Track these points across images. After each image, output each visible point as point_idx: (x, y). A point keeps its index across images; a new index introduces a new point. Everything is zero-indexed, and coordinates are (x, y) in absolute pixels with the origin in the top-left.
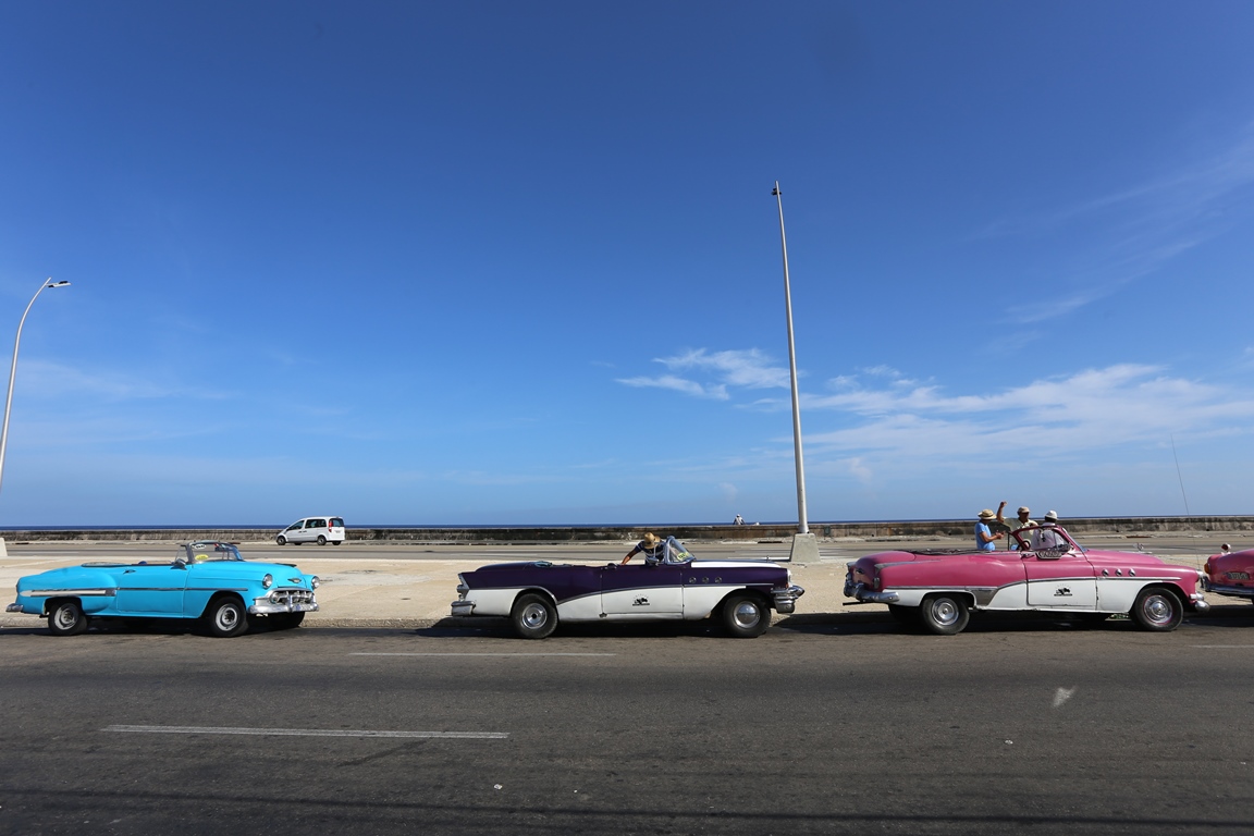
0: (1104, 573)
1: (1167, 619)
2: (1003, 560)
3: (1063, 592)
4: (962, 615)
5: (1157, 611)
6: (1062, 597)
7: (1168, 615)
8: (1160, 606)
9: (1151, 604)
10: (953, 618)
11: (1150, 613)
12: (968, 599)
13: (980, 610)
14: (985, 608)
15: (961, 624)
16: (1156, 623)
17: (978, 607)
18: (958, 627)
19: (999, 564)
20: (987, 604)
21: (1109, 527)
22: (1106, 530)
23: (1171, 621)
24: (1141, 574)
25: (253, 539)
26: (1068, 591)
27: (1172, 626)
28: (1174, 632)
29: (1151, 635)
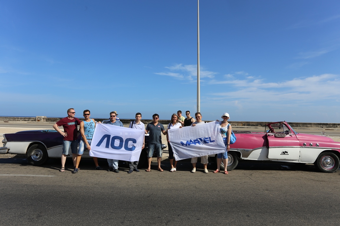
0: (304, 145)
1: (331, 167)
2: (257, 137)
3: (285, 153)
4: (235, 162)
5: (327, 163)
6: (284, 155)
7: (332, 165)
8: (329, 161)
9: (325, 160)
10: (231, 163)
11: (324, 164)
12: (238, 154)
13: (244, 160)
14: (246, 159)
15: (234, 166)
16: (326, 169)
17: (243, 158)
18: (233, 167)
19: (255, 138)
20: (247, 157)
21: (320, 126)
22: (318, 127)
23: (333, 168)
24: (322, 146)
25: (15, 121)
26: (287, 152)
27: (334, 171)
28: (334, 173)
29: (323, 174)
